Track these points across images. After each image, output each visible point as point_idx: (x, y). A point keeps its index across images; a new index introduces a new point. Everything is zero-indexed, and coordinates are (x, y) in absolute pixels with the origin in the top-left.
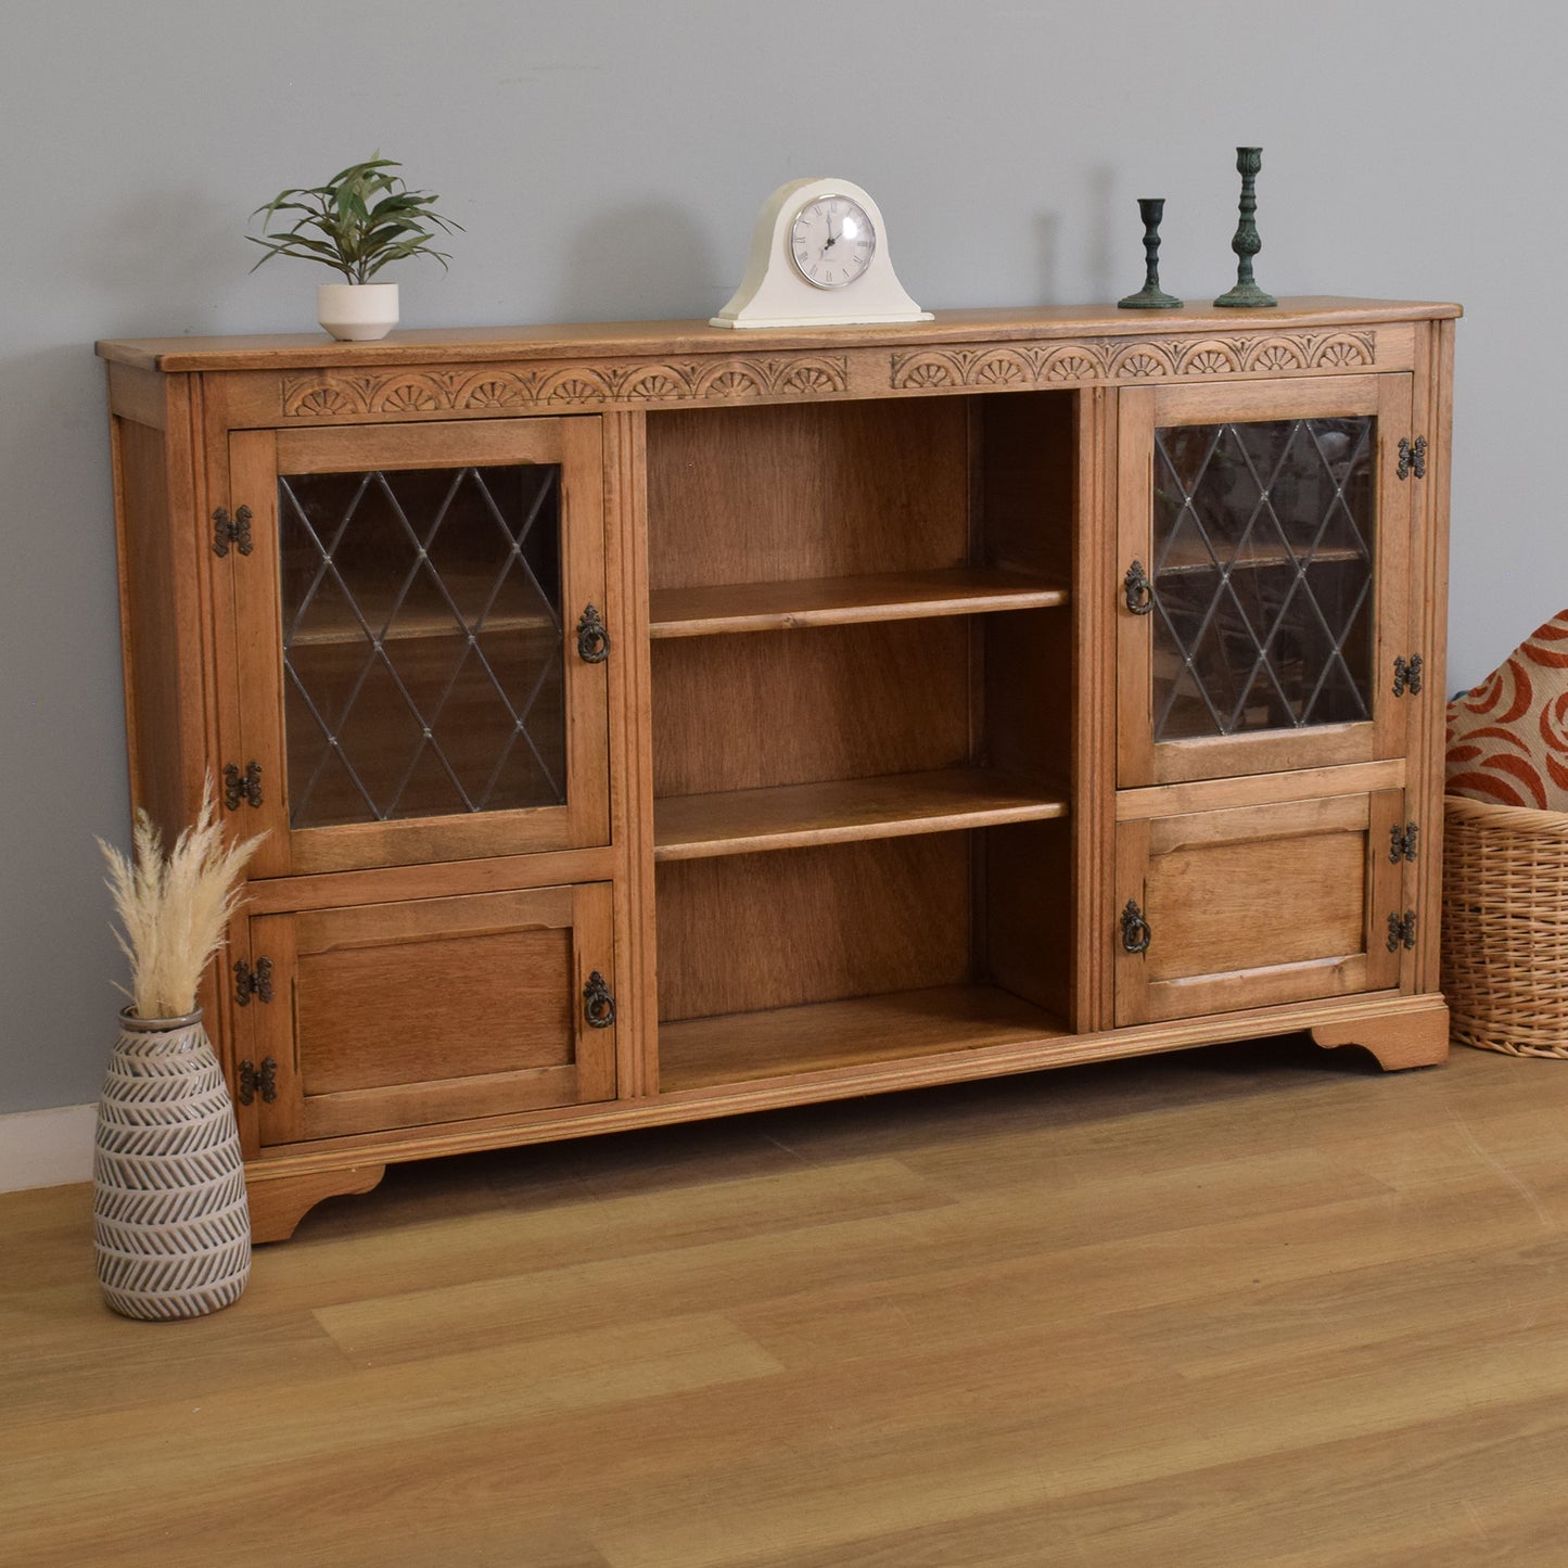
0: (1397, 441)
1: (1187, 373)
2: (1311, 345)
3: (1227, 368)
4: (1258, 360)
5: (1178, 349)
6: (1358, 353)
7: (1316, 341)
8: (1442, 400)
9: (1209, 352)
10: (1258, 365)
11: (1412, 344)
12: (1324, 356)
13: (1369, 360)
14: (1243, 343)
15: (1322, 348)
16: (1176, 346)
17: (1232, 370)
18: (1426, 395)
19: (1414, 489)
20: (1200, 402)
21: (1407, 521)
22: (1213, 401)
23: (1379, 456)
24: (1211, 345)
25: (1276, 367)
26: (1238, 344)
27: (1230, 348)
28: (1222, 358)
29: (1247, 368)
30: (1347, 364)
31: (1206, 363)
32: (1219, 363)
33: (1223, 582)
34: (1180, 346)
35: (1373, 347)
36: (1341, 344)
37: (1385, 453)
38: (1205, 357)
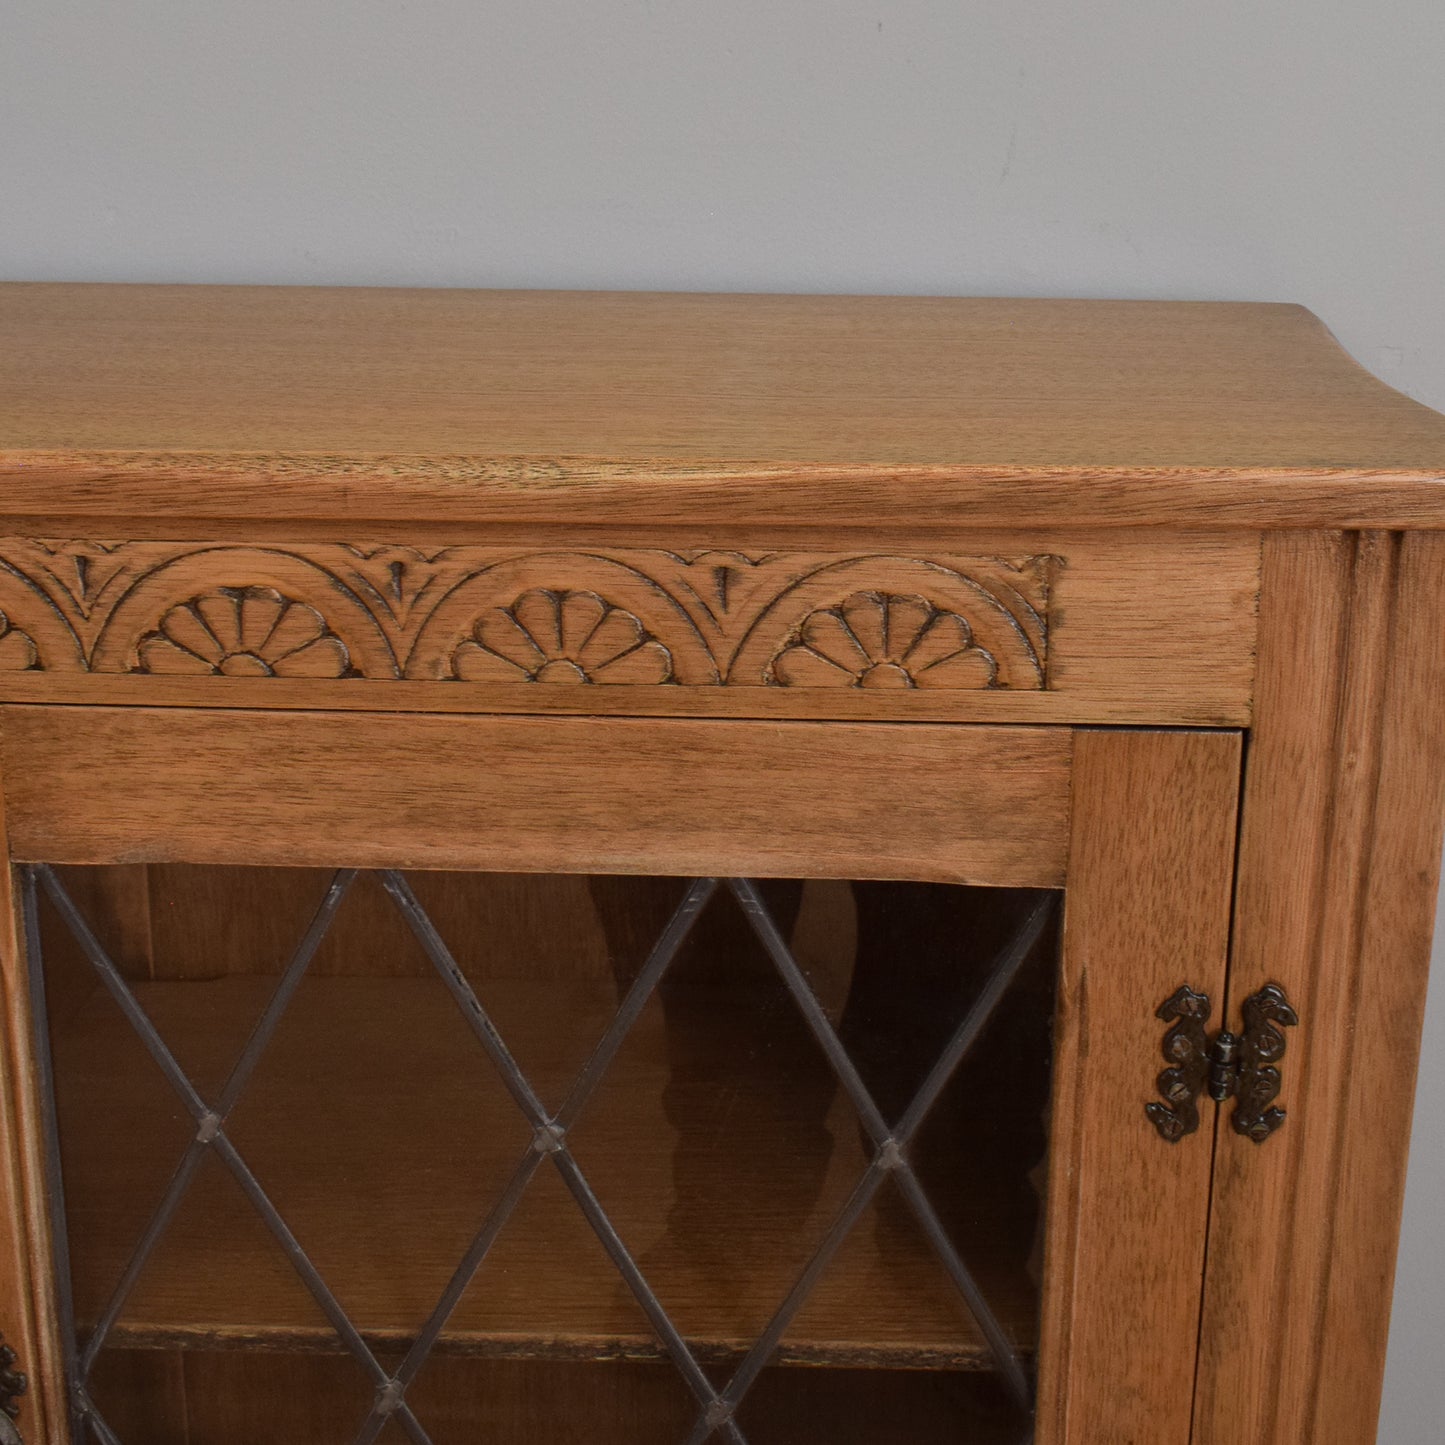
0: (1153, 996)
1: (144, 670)
2: (735, 594)
3: (324, 663)
4: (477, 638)
5: (94, 573)
6: (972, 642)
7: (759, 581)
8: (1386, 853)
9: (241, 593)
10: (479, 662)
11: (1246, 617)
12: (801, 640)
13: (1028, 671)
14: (399, 569)
15: (791, 609)
16: (84, 562)
17: (350, 671)
18: (1308, 827)
19: (1224, 1178)
20: (209, 785)
21: (1187, 1291)
22: (267, 786)
23: (1069, 1045)
24: (246, 564)
25: (562, 674)
26: (378, 570)
27: (337, 581)
28: (303, 623)
29: (420, 669)
30: (914, 683)
31: (230, 636)
32: (285, 641)
33: (384, 1406)
34: (103, 563)
35: (1050, 621)
36: (886, 599)
37: (1095, 1035)
38: (219, 610)
